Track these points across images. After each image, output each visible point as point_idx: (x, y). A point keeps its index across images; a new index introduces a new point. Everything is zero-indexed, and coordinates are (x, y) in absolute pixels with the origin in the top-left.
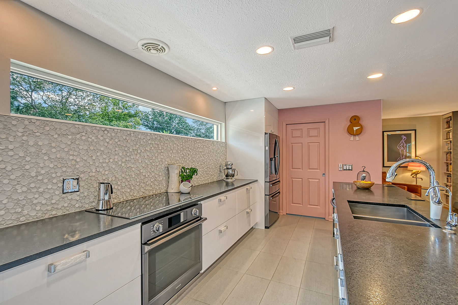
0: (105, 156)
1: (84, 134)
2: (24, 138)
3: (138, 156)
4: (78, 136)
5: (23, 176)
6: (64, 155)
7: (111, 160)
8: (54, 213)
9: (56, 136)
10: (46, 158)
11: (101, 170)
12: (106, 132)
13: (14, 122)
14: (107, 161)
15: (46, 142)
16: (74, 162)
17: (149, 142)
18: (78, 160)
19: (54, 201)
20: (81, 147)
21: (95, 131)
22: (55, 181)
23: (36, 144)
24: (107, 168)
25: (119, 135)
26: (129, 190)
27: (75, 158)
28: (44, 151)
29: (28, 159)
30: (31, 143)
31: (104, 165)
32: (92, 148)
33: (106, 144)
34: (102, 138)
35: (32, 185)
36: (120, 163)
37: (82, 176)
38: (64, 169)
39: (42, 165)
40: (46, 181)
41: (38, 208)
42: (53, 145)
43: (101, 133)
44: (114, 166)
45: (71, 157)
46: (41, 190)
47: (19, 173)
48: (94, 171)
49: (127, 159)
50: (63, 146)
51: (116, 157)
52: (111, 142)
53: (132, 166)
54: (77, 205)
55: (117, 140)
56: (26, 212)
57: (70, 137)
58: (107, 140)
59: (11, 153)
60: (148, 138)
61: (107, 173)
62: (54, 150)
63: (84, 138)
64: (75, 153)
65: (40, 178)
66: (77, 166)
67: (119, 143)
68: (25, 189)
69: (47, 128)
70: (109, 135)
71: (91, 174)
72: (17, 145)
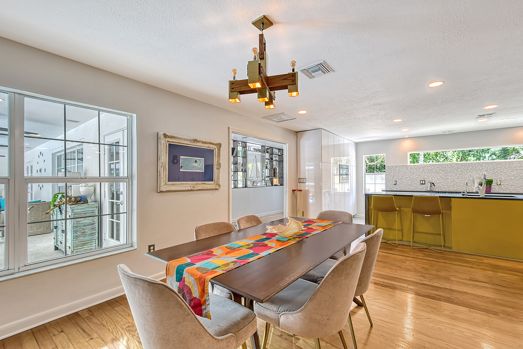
0: (435, 174)
1: (427, 167)
2: (410, 170)
3: (453, 173)
4: (425, 168)
5: (410, 179)
6: (420, 174)
7: (438, 175)
8: (418, 189)
9: (418, 169)
10: (415, 174)
11: (433, 178)
12: (435, 166)
13: (408, 166)
14: (436, 175)
15: (415, 170)
16: (423, 176)
17: (460, 167)
18: (425, 175)
19: (417, 186)
20: (426, 171)
21: (431, 166)
22: (418, 181)
23: (413, 171)
24: (436, 178)
25: (442, 166)
26: (447, 187)
27: (424, 174)
28: (415, 173)
29: (411, 175)
30: (412, 171)
31: (435, 177)
32: (430, 171)
33: (436, 170)
34: (434, 168)
35: (412, 181)
36: (442, 176)
37: (426, 180)
38: (420, 178)
39: (414, 176)
40: (415, 180)
41: (413, 187)
42: (417, 171)
43: (434, 166)
44: (439, 177)
45: (422, 174)
46: (414, 183)
47: (409, 178)
48: (431, 179)
49: (446, 175)
50: (420, 171)
51: (440, 174)
52: (438, 169)
53: (449, 178)
54: (424, 189)
55: (440, 168)
56: (410, 188)
57: (422, 168)
58: (436, 168)
59: (408, 174)
60: (460, 165)
61: (436, 179)
62: (417, 172)
63: (427, 168)
64: (424, 173)
65: (414, 180)
66: (424, 177)
67: (442, 169)
68: (410, 182)
69: (416, 167)
70: (437, 166)
71: (429, 180)
72: (409, 172)
